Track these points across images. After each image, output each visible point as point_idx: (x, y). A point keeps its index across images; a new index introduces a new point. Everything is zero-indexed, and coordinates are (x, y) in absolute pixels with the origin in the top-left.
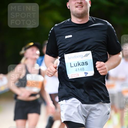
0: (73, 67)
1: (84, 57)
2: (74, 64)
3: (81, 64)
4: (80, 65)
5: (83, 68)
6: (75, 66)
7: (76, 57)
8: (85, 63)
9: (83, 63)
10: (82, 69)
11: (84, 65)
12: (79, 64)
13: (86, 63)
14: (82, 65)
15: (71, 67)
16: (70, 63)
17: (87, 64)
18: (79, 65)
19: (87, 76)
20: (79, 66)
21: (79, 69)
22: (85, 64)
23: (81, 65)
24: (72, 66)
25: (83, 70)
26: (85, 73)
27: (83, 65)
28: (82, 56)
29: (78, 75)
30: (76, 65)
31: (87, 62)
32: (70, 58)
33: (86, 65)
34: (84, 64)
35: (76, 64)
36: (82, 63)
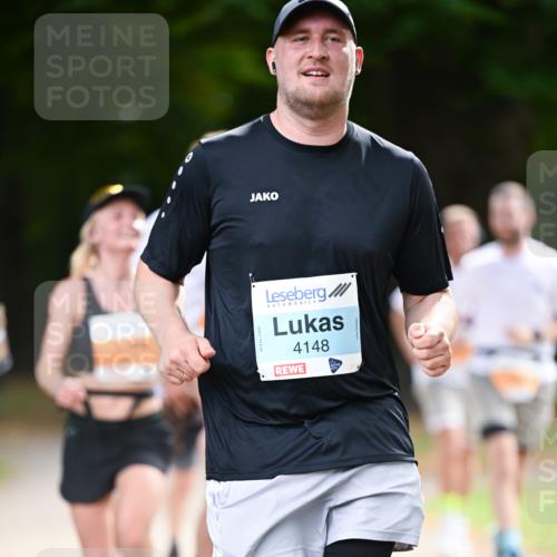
0: (286, 333)
1: (330, 296)
2: (291, 323)
3: (317, 324)
4: (315, 330)
5: (325, 343)
6: (293, 332)
7: (299, 295)
8: (335, 322)
9: (325, 321)
10: (320, 346)
11: (329, 329)
12: (310, 325)
13: (338, 320)
14: (322, 330)
15: (277, 333)
16: (275, 319)
17: (338, 326)
18: (311, 329)
19: (339, 372)
20: (308, 331)
21: (310, 346)
22: (332, 324)
23: (318, 328)
24: (280, 331)
25: (325, 348)
26: (330, 360)
27: (325, 327)
28: (322, 293)
29: (304, 368)
30: (296, 328)
31: (341, 318)
32: (272, 299)
33: (335, 328)
34: (328, 323)
35: (300, 322)
36: (321, 320)
